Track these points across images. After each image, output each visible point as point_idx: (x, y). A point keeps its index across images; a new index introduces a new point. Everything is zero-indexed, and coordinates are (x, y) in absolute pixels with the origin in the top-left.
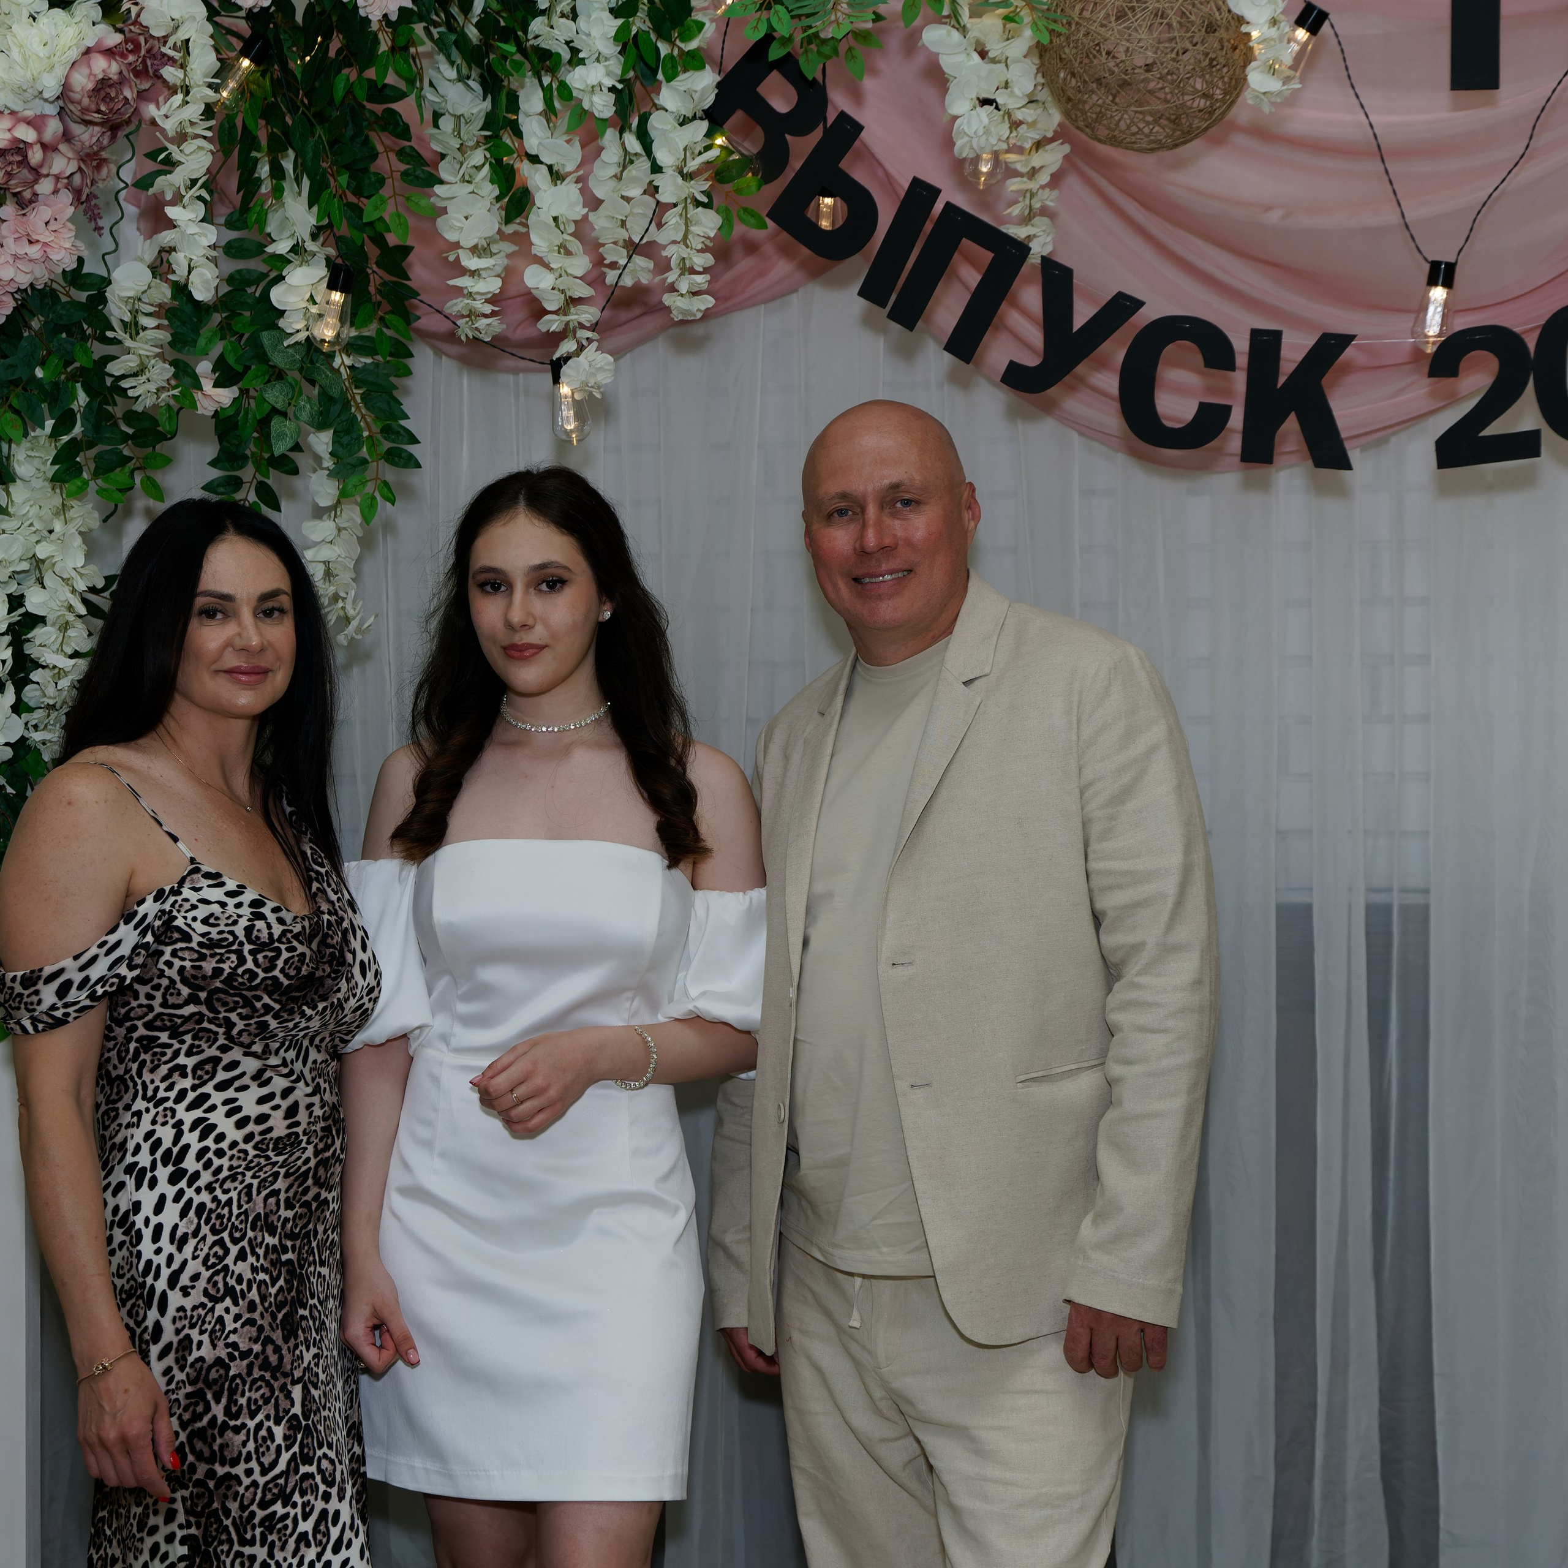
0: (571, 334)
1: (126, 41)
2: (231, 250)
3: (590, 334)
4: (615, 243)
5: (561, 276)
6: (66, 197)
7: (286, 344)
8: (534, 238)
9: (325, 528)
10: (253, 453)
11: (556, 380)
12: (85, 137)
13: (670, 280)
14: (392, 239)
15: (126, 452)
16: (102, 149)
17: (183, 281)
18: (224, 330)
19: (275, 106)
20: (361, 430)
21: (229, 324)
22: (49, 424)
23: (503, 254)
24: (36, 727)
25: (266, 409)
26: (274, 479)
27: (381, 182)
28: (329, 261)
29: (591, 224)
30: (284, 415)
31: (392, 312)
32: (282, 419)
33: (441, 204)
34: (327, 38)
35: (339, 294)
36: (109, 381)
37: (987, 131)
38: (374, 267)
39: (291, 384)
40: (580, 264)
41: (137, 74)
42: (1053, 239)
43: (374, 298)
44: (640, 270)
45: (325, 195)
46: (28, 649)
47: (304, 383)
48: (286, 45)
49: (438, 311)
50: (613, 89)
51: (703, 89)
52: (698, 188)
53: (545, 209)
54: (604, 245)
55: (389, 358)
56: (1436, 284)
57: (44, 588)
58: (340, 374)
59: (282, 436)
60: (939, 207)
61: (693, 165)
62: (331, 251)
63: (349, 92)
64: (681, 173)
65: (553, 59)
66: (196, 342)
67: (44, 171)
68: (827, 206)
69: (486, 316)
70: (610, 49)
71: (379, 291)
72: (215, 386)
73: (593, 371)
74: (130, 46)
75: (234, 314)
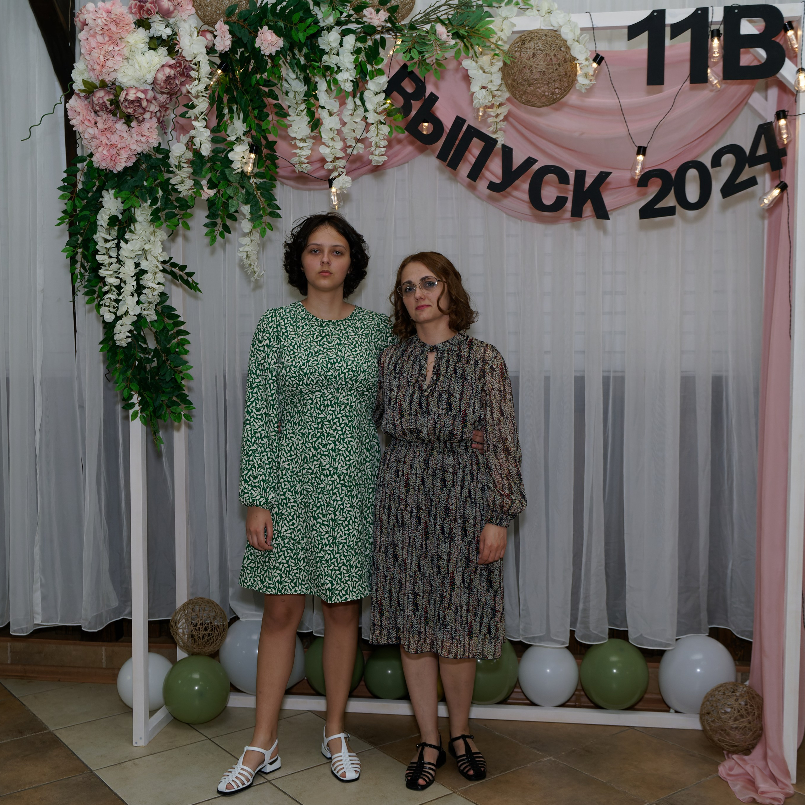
0: (336, 170)
1: (177, 63)
2: (214, 140)
3: (342, 170)
4: (351, 138)
5: (332, 149)
6: (155, 120)
7: (234, 173)
8: (323, 135)
9: (247, 240)
10: (221, 214)
11: (331, 186)
12: (161, 99)
13: (372, 150)
14: (271, 138)
15: (176, 212)
16: (167, 104)
17: (198, 148)
18: (212, 169)
19: (230, 87)
20: (260, 205)
21: (213, 167)
22: (149, 202)
23: (310, 142)
24: (144, 310)
25: (227, 196)
26: (229, 222)
27: (268, 115)
28: (249, 144)
29: (343, 131)
30: (233, 198)
31: (270, 164)
32: (233, 200)
33: (290, 123)
34: (249, 63)
35: (253, 155)
36: (170, 187)
37: (485, 98)
38: (264, 147)
39: (235, 188)
40: (339, 145)
41: (181, 75)
44: (360, 149)
45: (249, 119)
46: (141, 282)
47: (240, 188)
48: (234, 65)
50: (352, 81)
51: (383, 83)
52: (382, 118)
53: (327, 125)
54: (347, 139)
55: (269, 180)
56: (640, 154)
57: (147, 260)
58: (253, 184)
59: (233, 206)
60: (465, 126)
61: (380, 109)
62: (250, 140)
63: (258, 83)
64: (376, 112)
65: (331, 70)
66: (201, 173)
67: (147, 109)
68: (425, 126)
69: (305, 164)
70: (351, 66)
71: (266, 156)
72: (208, 188)
73: (344, 183)
74: (178, 65)
75: (215, 163)
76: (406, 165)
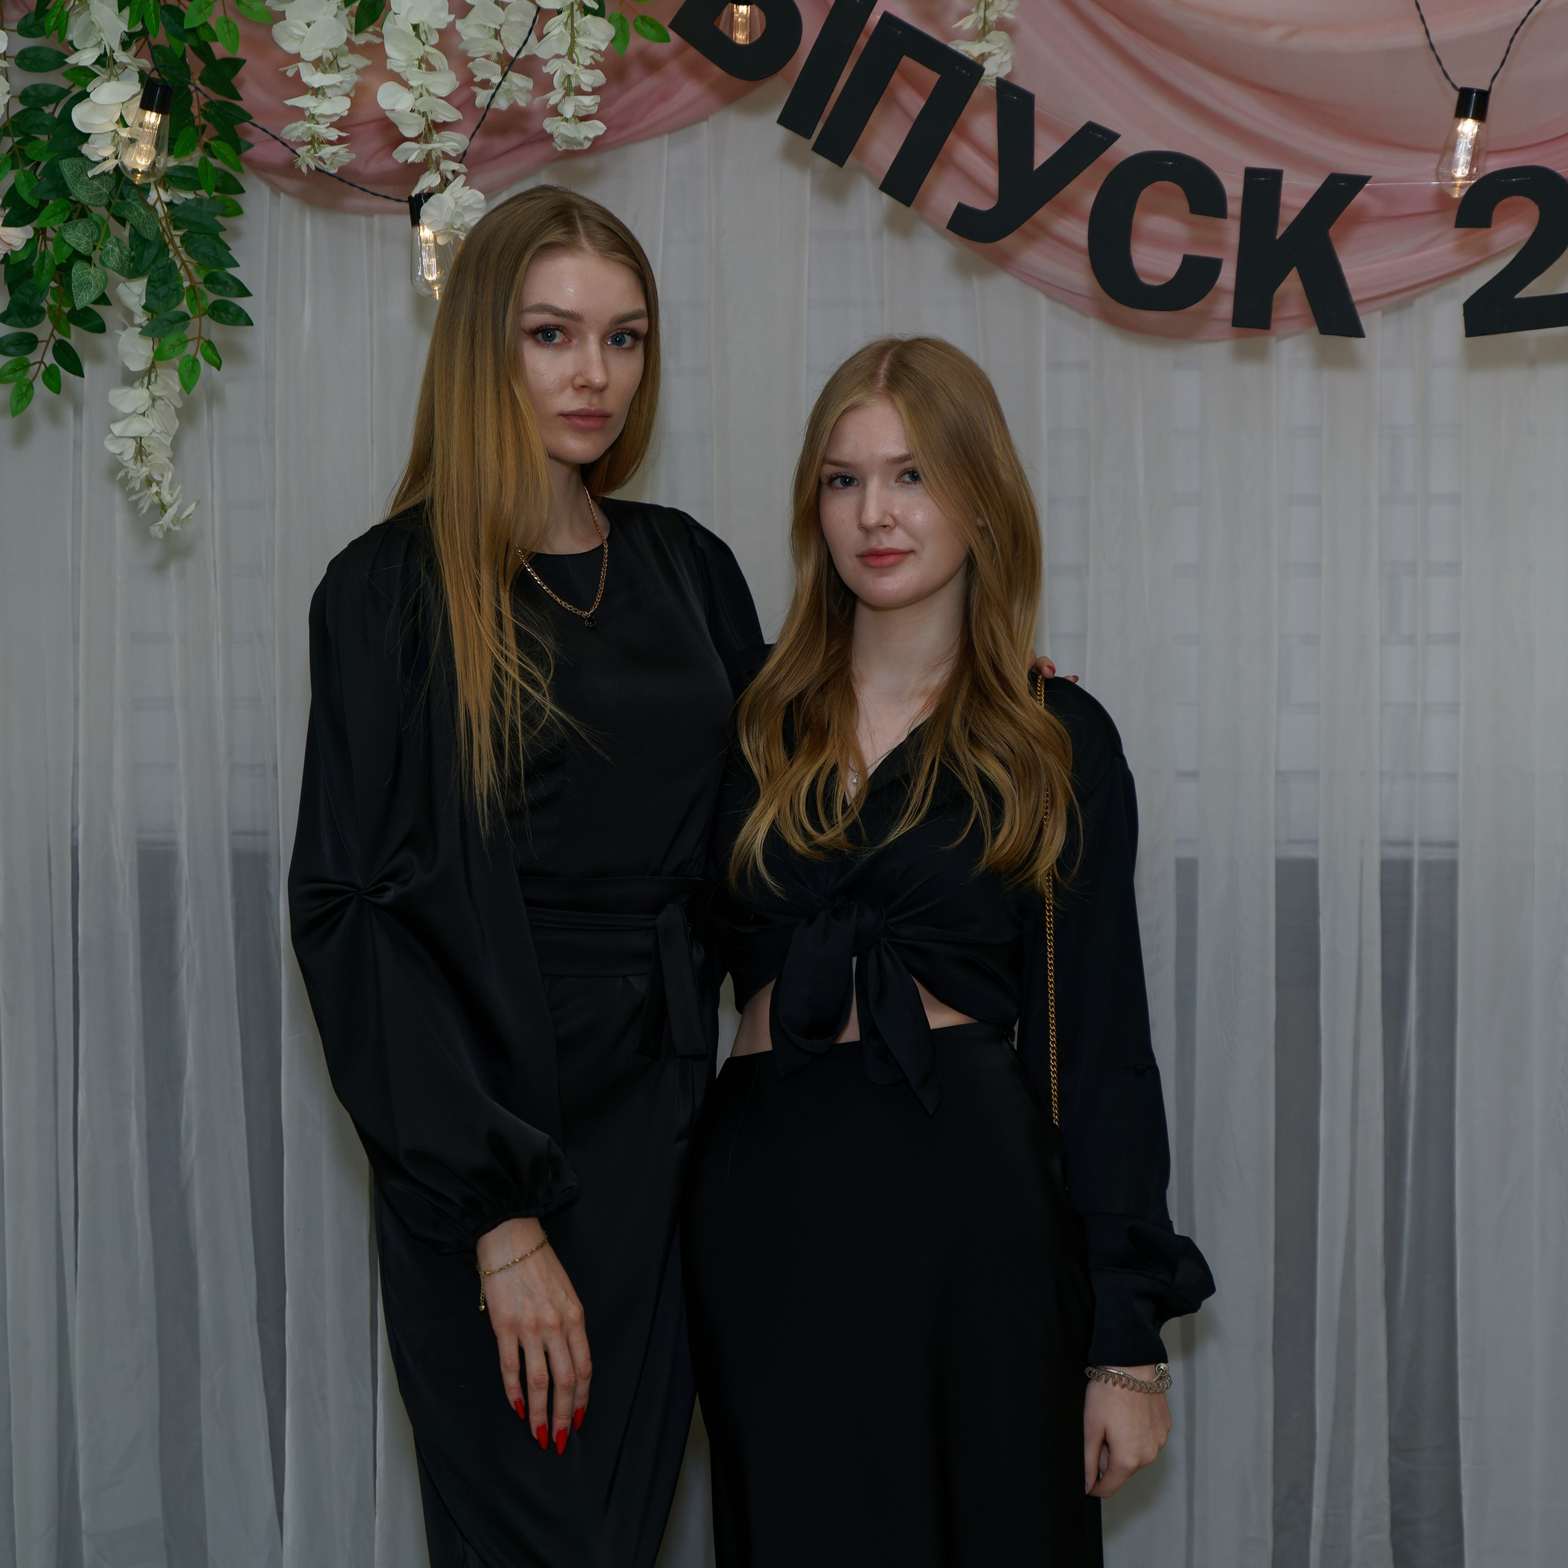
0: (433, 166)
2: (26, 60)
3: (456, 166)
4: (487, 57)
5: (421, 95)
7: (90, 174)
8: (389, 50)
9: (134, 398)
10: (50, 307)
11: (415, 221)
13: (552, 102)
14: (220, 50)
18: (17, 156)
20: (179, 278)
21: (22, 151)
23: (353, 69)
25: (66, 252)
26: (76, 337)
28: (141, 73)
29: (458, 33)
30: (88, 259)
31: (218, 138)
32: (86, 264)
33: (277, 8)
35: (154, 114)
38: (198, 83)
39: (96, 223)
40: (445, 82)
42: (1012, 57)
43: (197, 123)
44: (517, 91)
47: (113, 224)
49: (275, 138)
53: (403, 14)
54: (473, 59)
55: (214, 194)
56: (1466, 116)
58: (156, 211)
59: (85, 285)
60: (875, 17)
62: (146, 63)
68: (741, 15)
69: (331, 143)
71: (204, 113)
73: (459, 210)
75: (28, 138)
76: (704, 127)
